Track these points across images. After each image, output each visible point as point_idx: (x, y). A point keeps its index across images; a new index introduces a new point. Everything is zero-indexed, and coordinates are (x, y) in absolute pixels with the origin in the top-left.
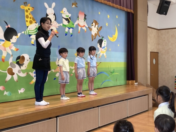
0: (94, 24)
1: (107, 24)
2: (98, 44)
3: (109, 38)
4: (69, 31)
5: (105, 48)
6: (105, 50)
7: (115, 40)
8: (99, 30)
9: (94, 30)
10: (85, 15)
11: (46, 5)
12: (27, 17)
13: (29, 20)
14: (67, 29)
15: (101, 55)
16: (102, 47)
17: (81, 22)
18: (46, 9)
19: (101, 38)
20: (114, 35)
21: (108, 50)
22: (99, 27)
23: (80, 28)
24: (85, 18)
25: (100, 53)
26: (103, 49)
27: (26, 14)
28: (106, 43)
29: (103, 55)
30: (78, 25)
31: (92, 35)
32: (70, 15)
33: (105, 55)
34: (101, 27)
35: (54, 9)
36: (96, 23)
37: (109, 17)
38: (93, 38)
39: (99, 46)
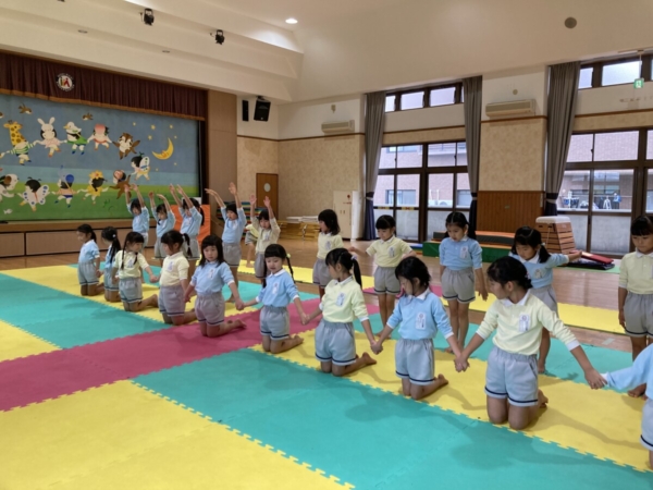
0: (124, 138)
1: (150, 137)
2: (133, 163)
3: (155, 155)
4: (78, 148)
5: (148, 168)
6: (146, 171)
7: (168, 157)
8: (133, 145)
9: (125, 146)
10: (107, 129)
11: (40, 121)
12: (14, 135)
13: (16, 138)
14: (75, 147)
15: (139, 175)
16: (140, 166)
17: (100, 136)
18: (41, 125)
19: (138, 155)
20: (166, 150)
21: (152, 170)
23: (97, 144)
24: (106, 132)
25: (136, 174)
26: (143, 169)
27: (11, 132)
28: (148, 161)
29: (143, 176)
30: (95, 140)
31: (121, 153)
32: (79, 130)
33: (146, 176)
34: (139, 142)
35: (53, 124)
36: (128, 136)
37: (153, 127)
38: (122, 156)
39: (133, 165)
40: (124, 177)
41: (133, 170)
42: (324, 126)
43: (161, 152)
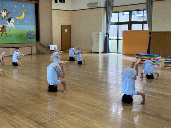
0: (3, 11)
1: (14, 11)
2: (7, 21)
3: (17, 18)
5: (14, 23)
6: (13, 24)
7: (22, 18)
8: (7, 14)
9: (4, 14)
16: (11, 22)
20: (21, 16)
22: (8, 12)
25: (9, 26)
26: (12, 24)
28: (14, 20)
34: (10, 12)
37: (16, 6)
38: (2, 18)
39: (8, 22)
40: (4, 27)
41: (7, 24)
42: (88, 4)
43: (19, 17)
